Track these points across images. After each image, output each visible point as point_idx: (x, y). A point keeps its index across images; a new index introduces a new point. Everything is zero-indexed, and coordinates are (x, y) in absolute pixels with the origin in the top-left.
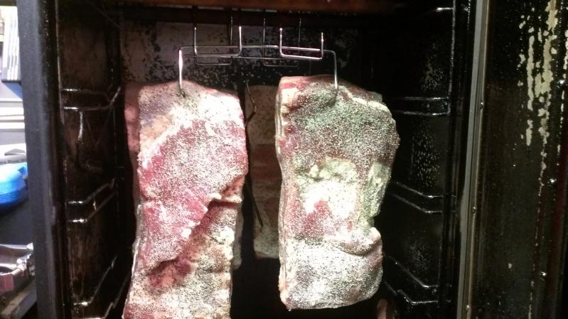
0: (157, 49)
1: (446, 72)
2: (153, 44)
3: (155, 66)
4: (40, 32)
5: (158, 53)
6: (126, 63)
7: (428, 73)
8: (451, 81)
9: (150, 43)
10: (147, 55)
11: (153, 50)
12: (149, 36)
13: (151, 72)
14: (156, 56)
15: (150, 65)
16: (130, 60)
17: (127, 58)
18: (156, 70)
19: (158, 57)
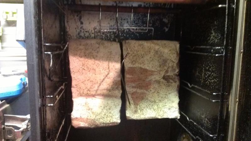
0: (82, 23)
1: (223, 35)
2: (80, 21)
3: (81, 31)
4: (35, 18)
5: (82, 25)
6: (68, 30)
7: (212, 35)
8: (225, 39)
9: (79, 20)
10: (77, 26)
11: (80, 24)
12: (78, 17)
13: (79, 34)
14: (81, 26)
15: (78, 31)
16: (69, 29)
17: (68, 27)
18: (81, 33)
19: (82, 27)
